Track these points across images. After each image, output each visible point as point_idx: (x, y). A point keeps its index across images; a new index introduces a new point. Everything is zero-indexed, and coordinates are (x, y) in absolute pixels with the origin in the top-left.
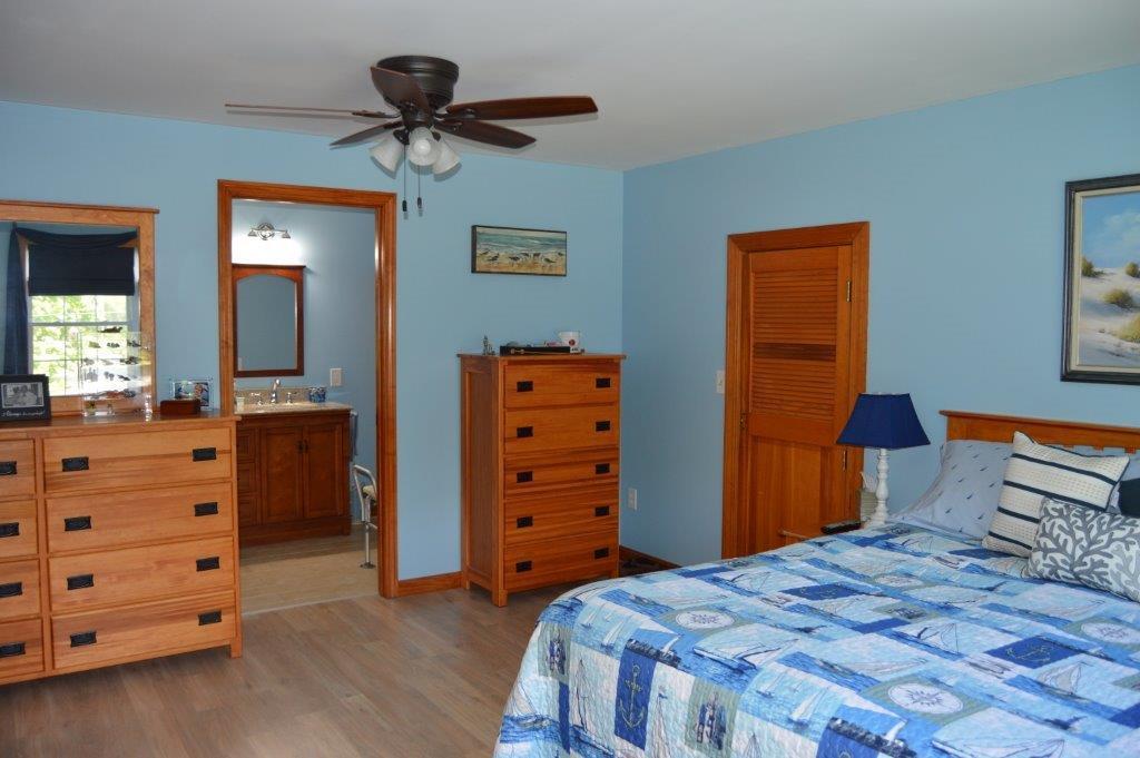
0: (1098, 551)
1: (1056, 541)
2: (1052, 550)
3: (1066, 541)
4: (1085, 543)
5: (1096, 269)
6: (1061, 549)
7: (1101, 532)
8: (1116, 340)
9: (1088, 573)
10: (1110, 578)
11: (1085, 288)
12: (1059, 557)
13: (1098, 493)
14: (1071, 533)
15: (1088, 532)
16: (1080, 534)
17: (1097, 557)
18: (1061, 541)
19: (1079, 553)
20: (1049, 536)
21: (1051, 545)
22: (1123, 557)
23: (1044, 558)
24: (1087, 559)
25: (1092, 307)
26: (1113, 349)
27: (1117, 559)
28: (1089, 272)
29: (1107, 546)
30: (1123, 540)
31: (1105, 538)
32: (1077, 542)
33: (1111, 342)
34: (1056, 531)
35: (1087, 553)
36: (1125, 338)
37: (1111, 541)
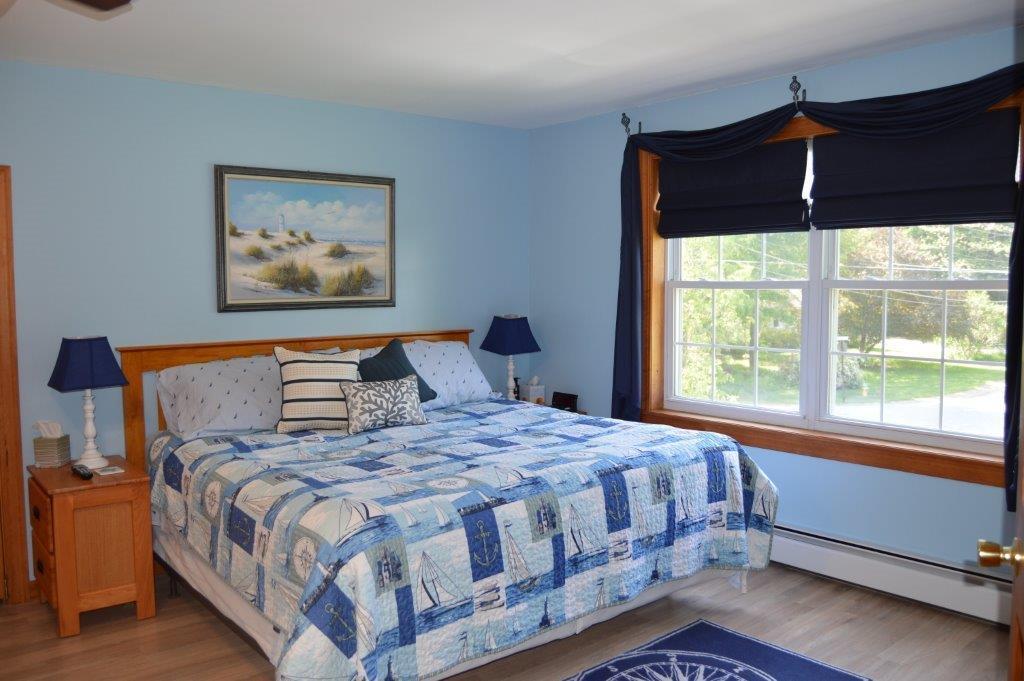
0: (399, 402)
1: (375, 403)
2: (374, 410)
3: (381, 402)
4: (391, 399)
5: (239, 231)
6: (380, 407)
7: (396, 391)
8: (255, 281)
9: (395, 417)
10: (406, 416)
11: (233, 245)
12: (379, 413)
13: (352, 372)
14: (382, 396)
15: (390, 392)
16: (387, 396)
17: (400, 406)
18: (379, 402)
19: (390, 406)
20: (370, 401)
21: (373, 407)
22: (411, 401)
23: (370, 416)
24: (395, 409)
25: (240, 259)
26: (253, 287)
27: (410, 404)
28: (234, 233)
29: (402, 398)
30: (407, 392)
31: (399, 393)
32: (387, 400)
33: (252, 282)
34: (373, 398)
35: (395, 405)
36: (261, 279)
37: (403, 394)
